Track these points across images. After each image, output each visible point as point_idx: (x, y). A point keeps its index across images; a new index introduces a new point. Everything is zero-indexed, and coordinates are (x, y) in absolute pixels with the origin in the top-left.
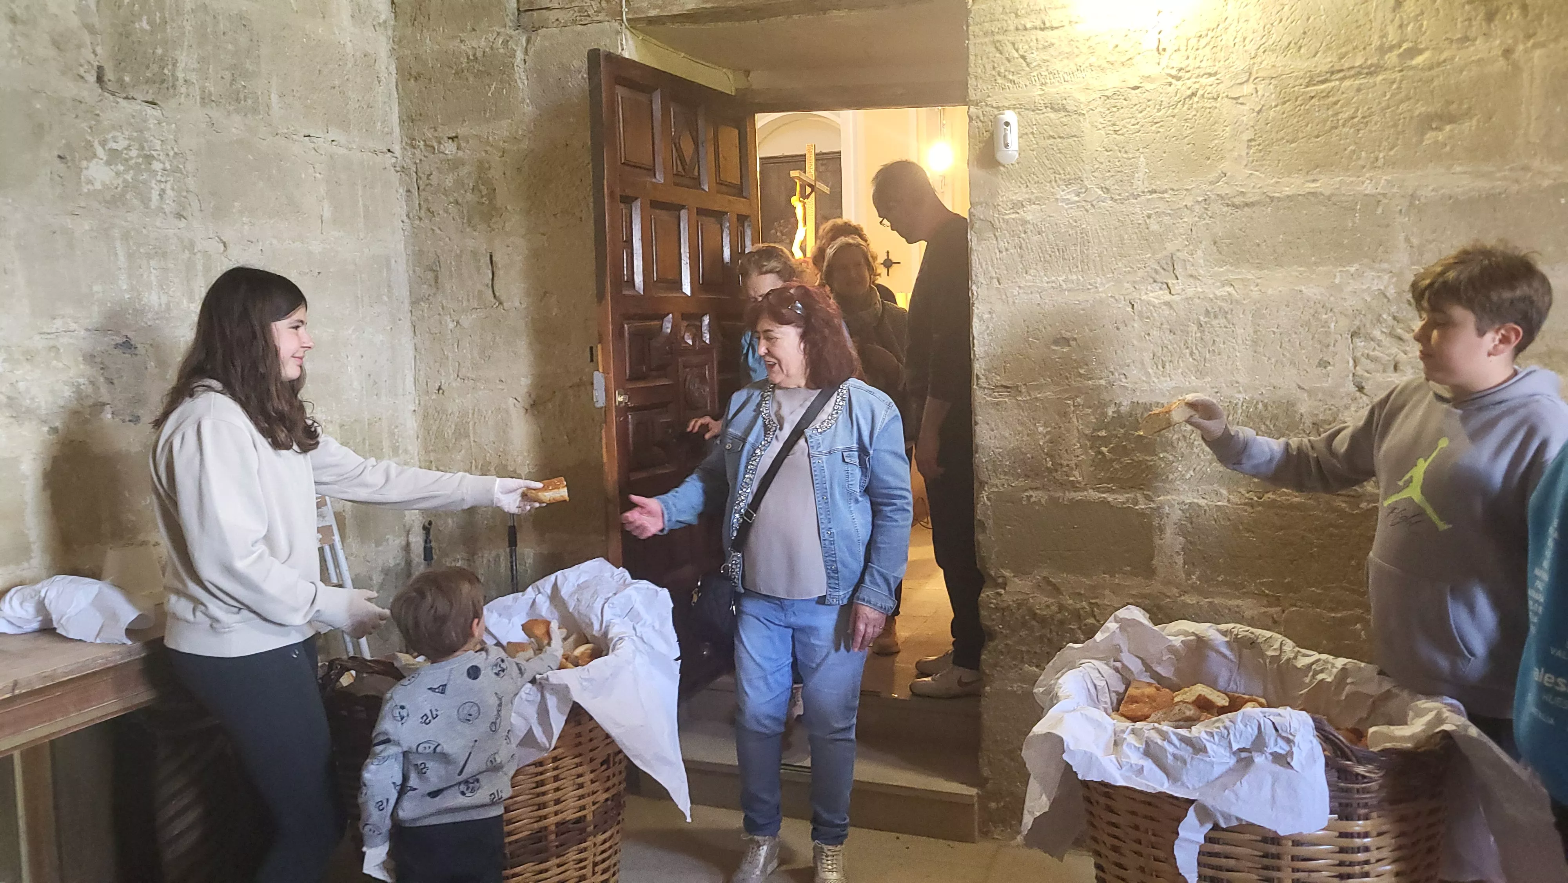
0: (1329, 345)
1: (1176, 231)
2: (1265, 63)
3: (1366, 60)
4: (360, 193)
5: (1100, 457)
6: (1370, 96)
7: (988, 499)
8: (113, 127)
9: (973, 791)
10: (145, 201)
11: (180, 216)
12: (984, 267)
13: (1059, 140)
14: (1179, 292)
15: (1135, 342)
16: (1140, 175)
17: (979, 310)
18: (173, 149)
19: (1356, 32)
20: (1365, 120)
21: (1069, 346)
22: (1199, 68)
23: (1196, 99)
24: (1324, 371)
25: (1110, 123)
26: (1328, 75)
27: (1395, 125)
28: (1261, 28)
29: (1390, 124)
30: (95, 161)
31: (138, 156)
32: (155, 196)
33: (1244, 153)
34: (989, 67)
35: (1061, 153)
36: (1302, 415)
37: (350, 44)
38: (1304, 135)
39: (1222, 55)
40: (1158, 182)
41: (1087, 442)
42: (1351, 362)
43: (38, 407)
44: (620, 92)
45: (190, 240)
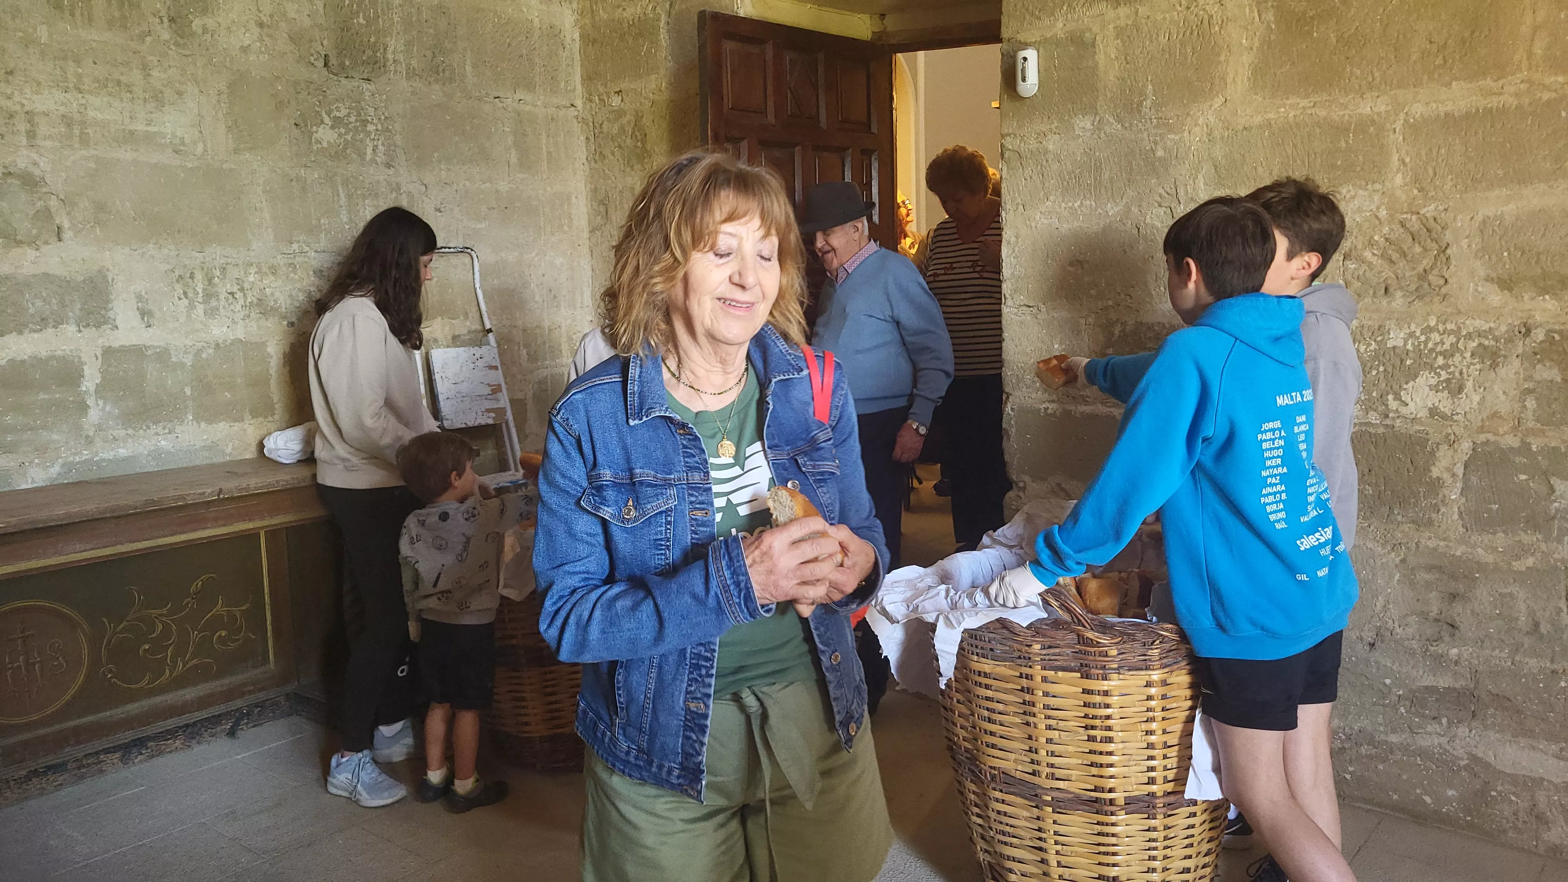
1: (1179, 156)
4: (544, 141)
7: (1013, 410)
8: (337, 100)
10: (362, 155)
11: (388, 165)
15: (1138, 265)
16: (1148, 103)
17: (1008, 234)
18: (384, 114)
21: (1081, 268)
30: (322, 126)
31: (356, 121)
32: (369, 151)
34: (1019, 5)
35: (1078, 83)
37: (536, 19)
38: (1303, 55)
40: (1164, 109)
43: (280, 307)
44: (729, 46)
45: (397, 183)
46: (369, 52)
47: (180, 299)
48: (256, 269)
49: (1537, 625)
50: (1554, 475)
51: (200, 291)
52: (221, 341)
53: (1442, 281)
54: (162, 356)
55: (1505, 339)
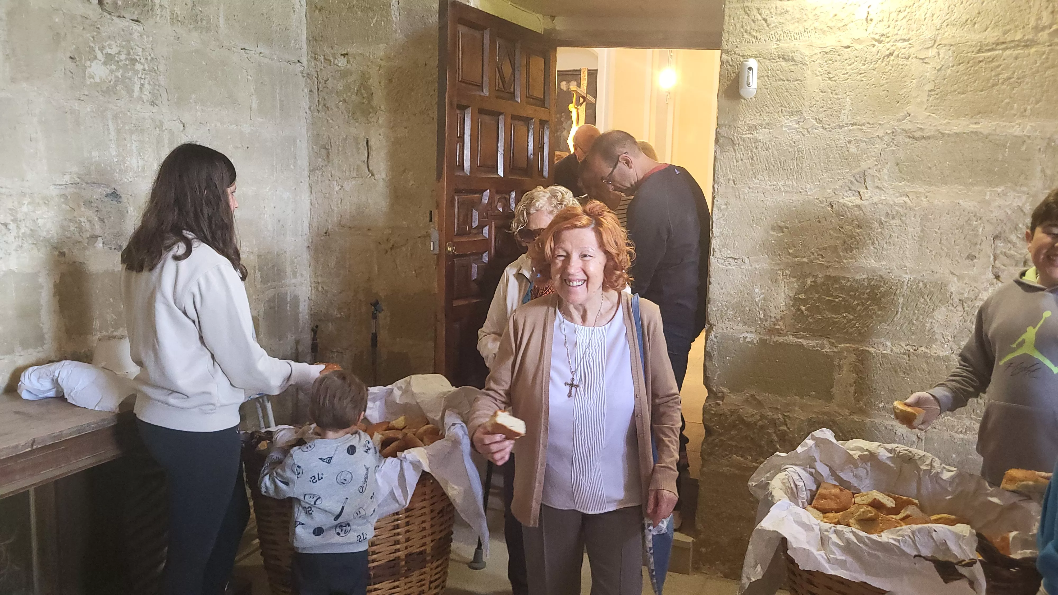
0: (976, 244)
1: (869, 154)
2: (947, 34)
3: (1024, 35)
4: (278, 91)
5: (799, 313)
6: (1024, 63)
7: (716, 337)
8: (109, 38)
9: (690, 540)
10: (130, 91)
11: (153, 104)
12: (724, 171)
13: (787, 82)
14: (868, 198)
15: (832, 233)
16: (846, 111)
18: (150, 55)
19: (1017, 14)
20: (1019, 81)
21: (783, 232)
22: (897, 34)
23: (892, 58)
24: (971, 262)
25: (826, 72)
26: (994, 45)
27: (1041, 86)
28: (947, 8)
29: (1038, 84)
30: (95, 62)
31: (126, 59)
32: (137, 88)
33: (925, 100)
34: (738, 26)
35: (787, 91)
36: (951, 293)
38: (972, 89)
39: (914, 26)
40: (859, 118)
41: (790, 302)
42: (992, 258)
43: (52, 237)
45: (160, 121)
48: (30, 200)
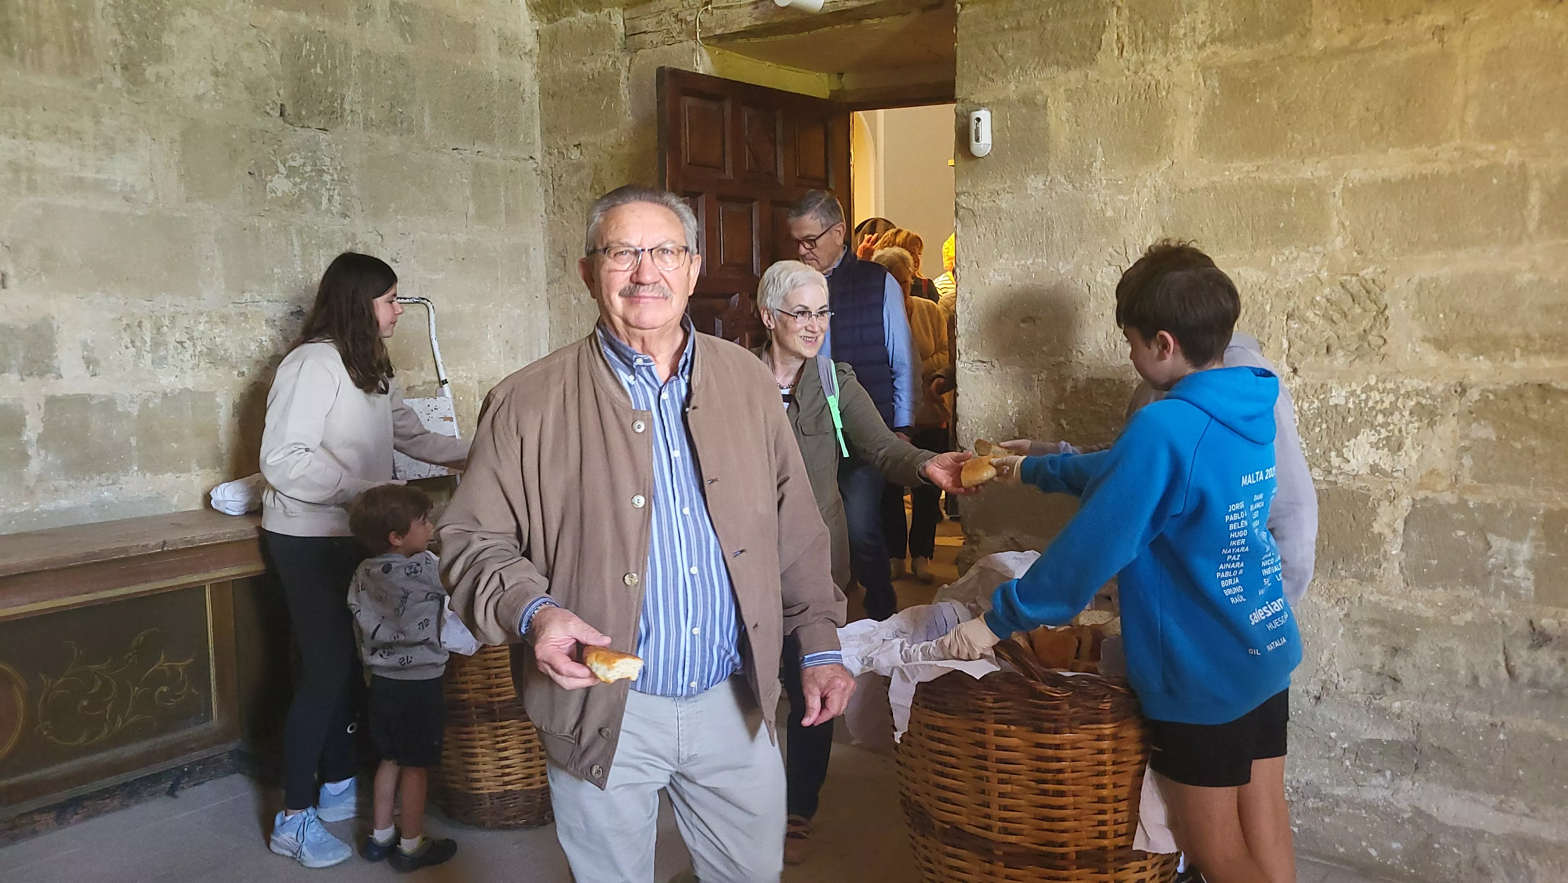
0: (1264, 327)
1: (1128, 217)
2: (1210, 53)
4: (503, 193)
5: (1059, 428)
8: (292, 150)
10: (317, 204)
11: (344, 215)
13: (1029, 132)
15: (1089, 321)
18: (340, 163)
21: (1034, 324)
22: (1153, 60)
23: (1147, 91)
26: (1269, 63)
30: (277, 176)
31: (312, 171)
32: (325, 200)
33: (1190, 142)
34: (973, 67)
37: (496, 72)
38: (1245, 122)
40: (1114, 171)
41: (1049, 414)
42: (1286, 345)
44: (688, 102)
45: (353, 234)
46: (326, 102)
47: (127, 348)
48: (207, 319)
49: (1475, 678)
50: (1491, 531)
51: (148, 340)
52: (168, 391)
53: (1381, 342)
54: (108, 404)
55: (1442, 398)
